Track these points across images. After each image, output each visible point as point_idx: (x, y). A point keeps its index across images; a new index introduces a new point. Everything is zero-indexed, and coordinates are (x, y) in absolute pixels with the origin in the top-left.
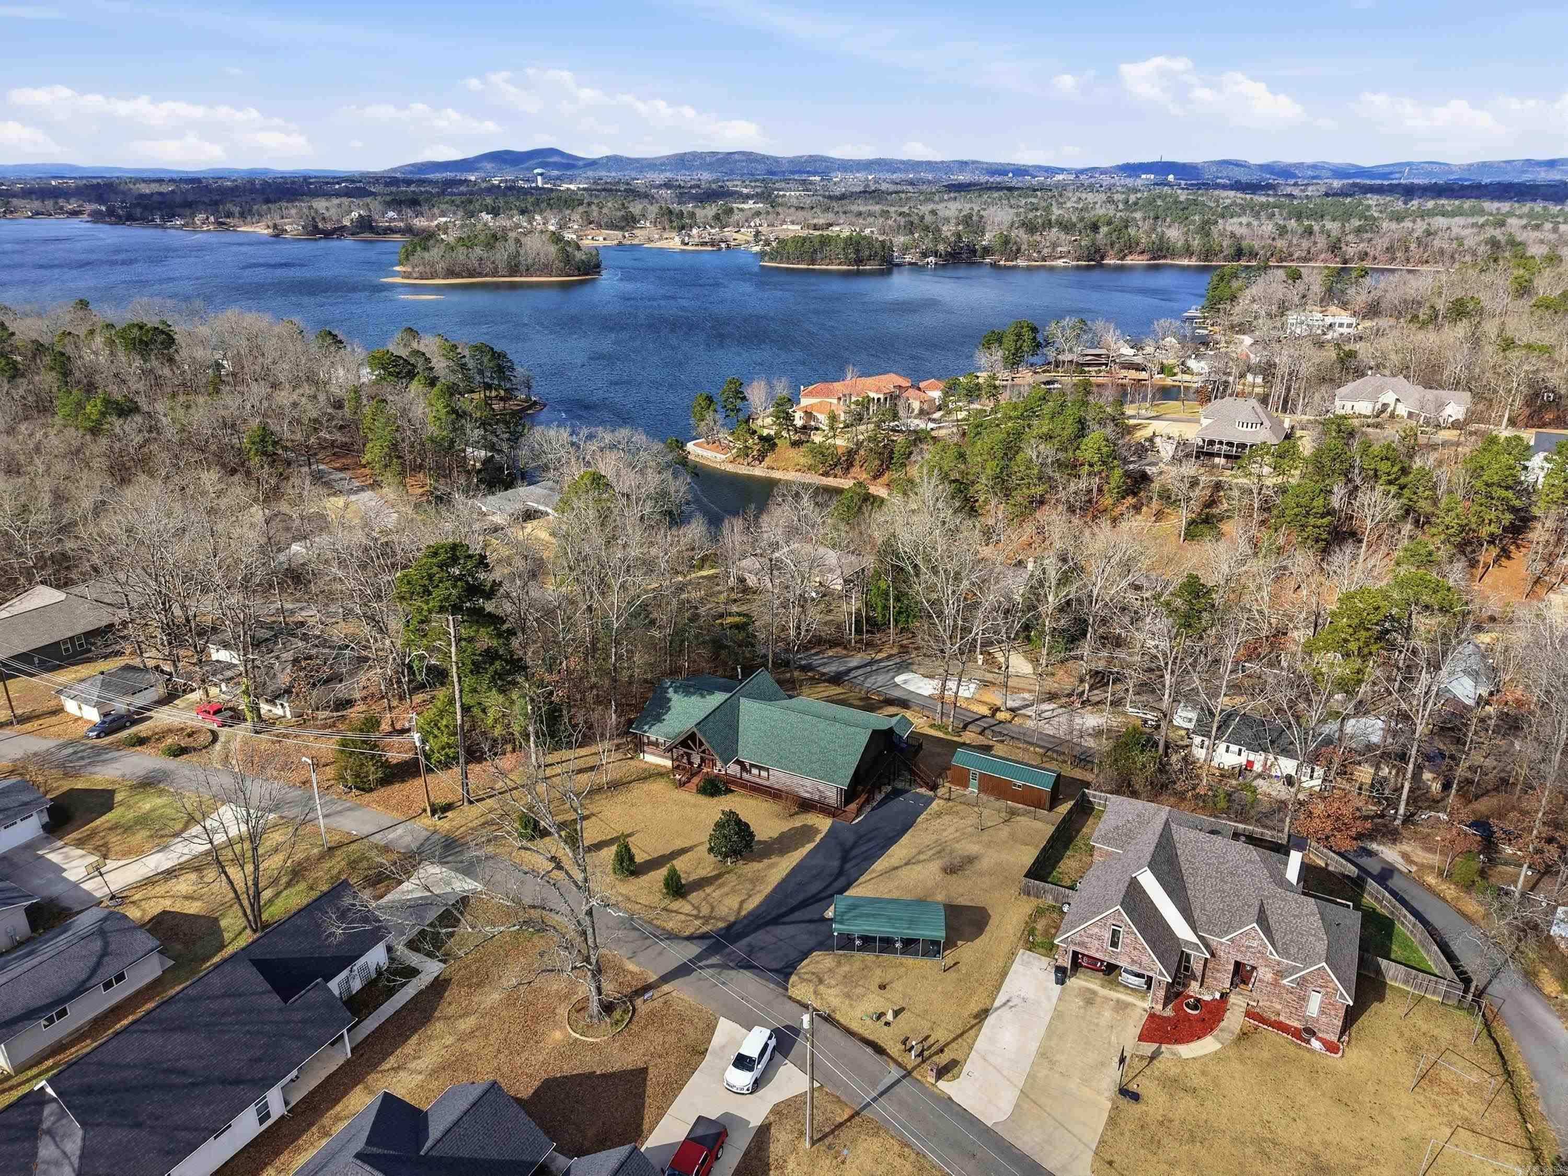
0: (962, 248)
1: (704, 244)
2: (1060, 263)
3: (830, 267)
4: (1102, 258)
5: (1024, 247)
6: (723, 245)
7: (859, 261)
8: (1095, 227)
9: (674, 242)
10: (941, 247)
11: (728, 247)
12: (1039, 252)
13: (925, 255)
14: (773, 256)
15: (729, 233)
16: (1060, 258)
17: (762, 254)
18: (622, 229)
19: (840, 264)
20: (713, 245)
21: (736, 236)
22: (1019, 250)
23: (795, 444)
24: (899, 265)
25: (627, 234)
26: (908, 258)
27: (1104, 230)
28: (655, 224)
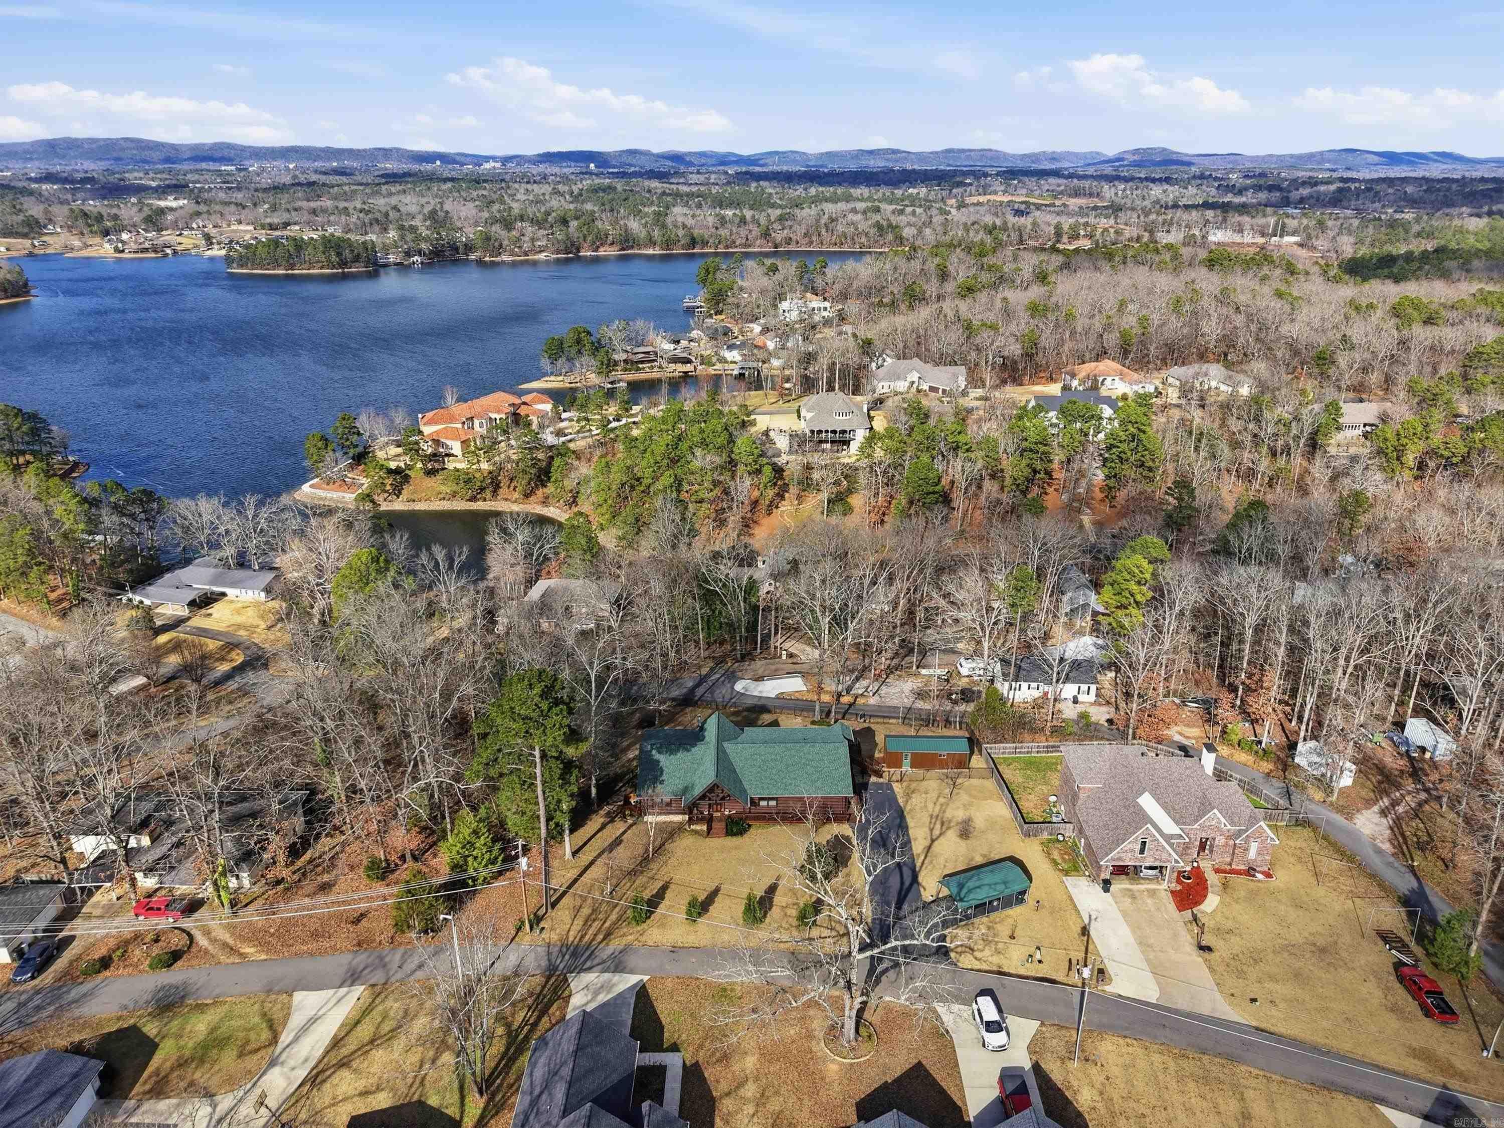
0: (443, 245)
1: (145, 250)
2: (542, 256)
4: (578, 251)
5: (505, 243)
6: (169, 251)
7: (343, 264)
9: (105, 249)
10: (423, 246)
11: (175, 252)
12: (520, 247)
13: (408, 254)
14: (242, 261)
15: (168, 236)
16: (541, 252)
17: (228, 260)
20: (155, 251)
21: (179, 239)
22: (501, 246)
23: (430, 473)
24: (385, 266)
25: (36, 243)
26: (392, 258)
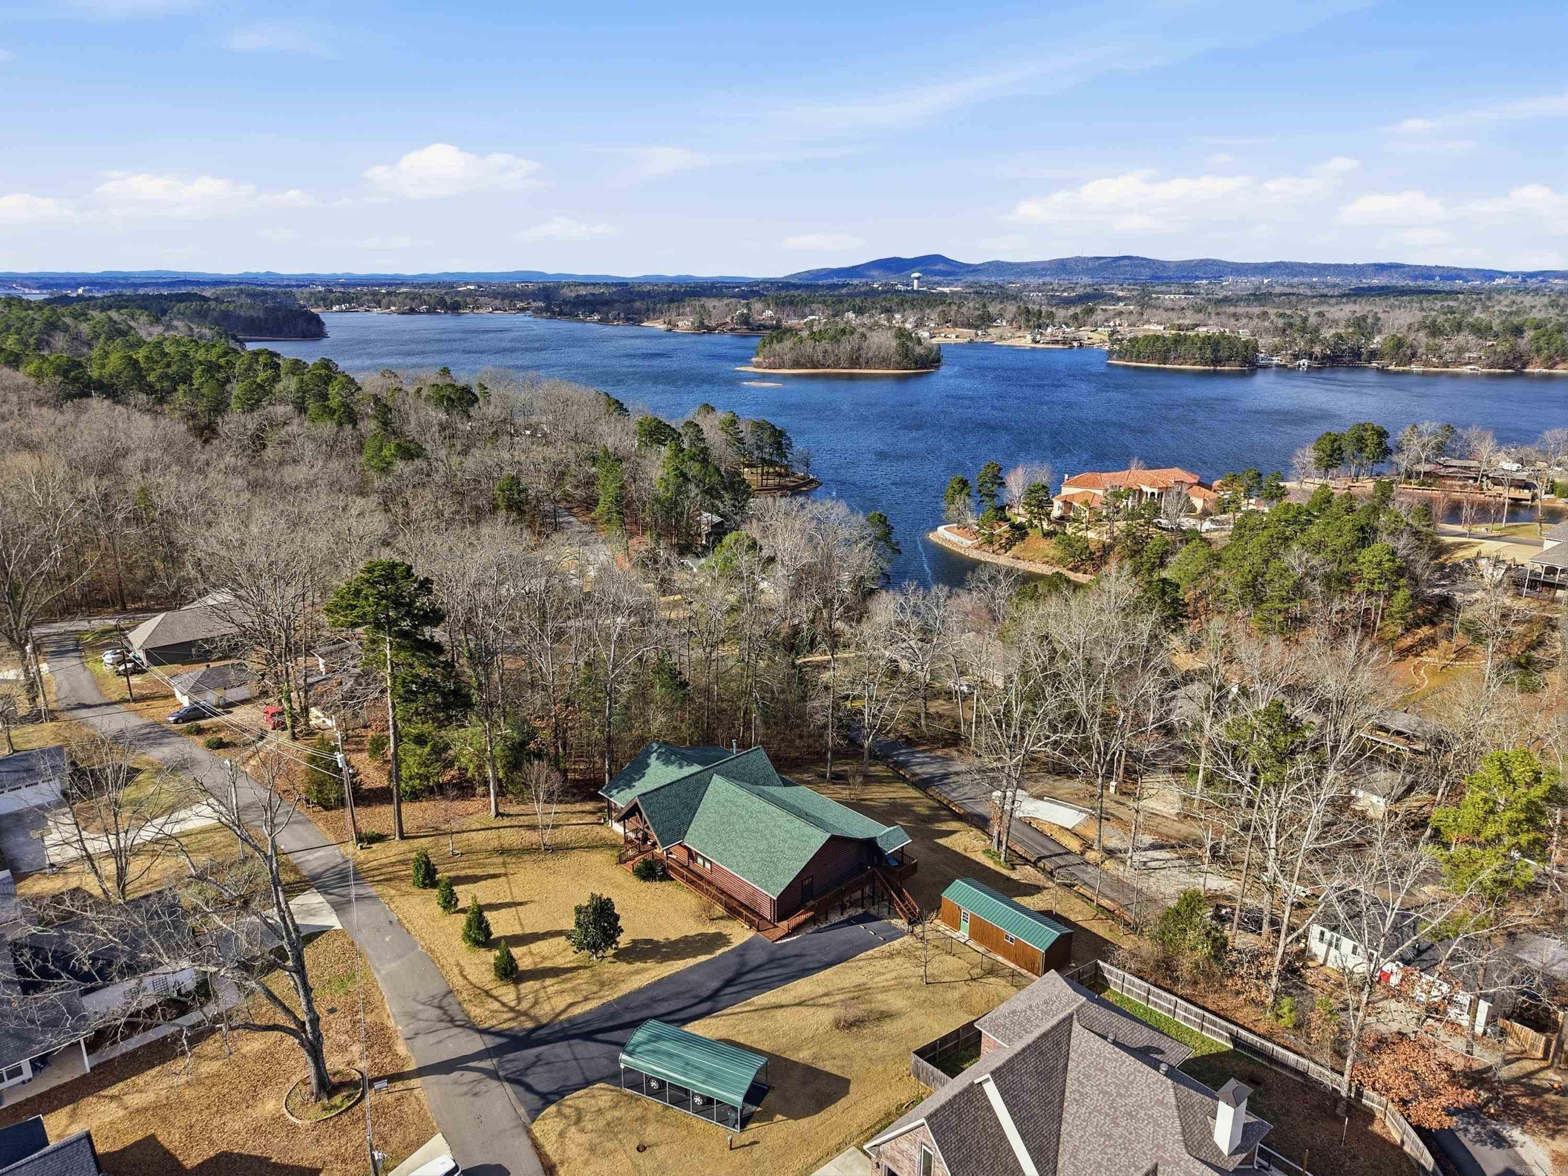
0: (1343, 352)
1: (1057, 342)
2: (1467, 369)
3: (1183, 367)
4: (1524, 366)
5: (1421, 351)
6: (1075, 344)
7: (1216, 361)
8: (1518, 331)
9: (1025, 340)
10: (1317, 350)
11: (1081, 345)
12: (1440, 357)
13: (1296, 357)
14: (1121, 355)
15: (1085, 333)
16: (1467, 364)
17: (1110, 353)
18: (977, 328)
19: (1194, 364)
20: (1064, 344)
21: (1091, 335)
22: (1414, 355)
23: (1048, 535)
24: (1265, 367)
25: (980, 333)
26: (1276, 360)
27: (1529, 334)
28: (1010, 322)
